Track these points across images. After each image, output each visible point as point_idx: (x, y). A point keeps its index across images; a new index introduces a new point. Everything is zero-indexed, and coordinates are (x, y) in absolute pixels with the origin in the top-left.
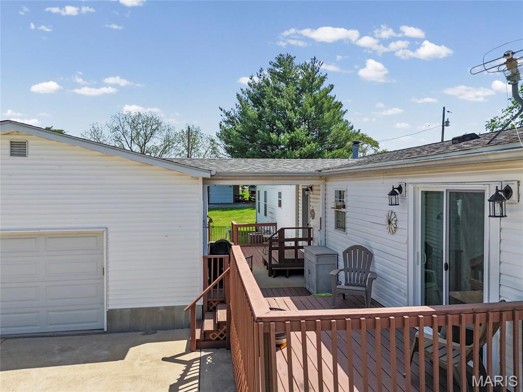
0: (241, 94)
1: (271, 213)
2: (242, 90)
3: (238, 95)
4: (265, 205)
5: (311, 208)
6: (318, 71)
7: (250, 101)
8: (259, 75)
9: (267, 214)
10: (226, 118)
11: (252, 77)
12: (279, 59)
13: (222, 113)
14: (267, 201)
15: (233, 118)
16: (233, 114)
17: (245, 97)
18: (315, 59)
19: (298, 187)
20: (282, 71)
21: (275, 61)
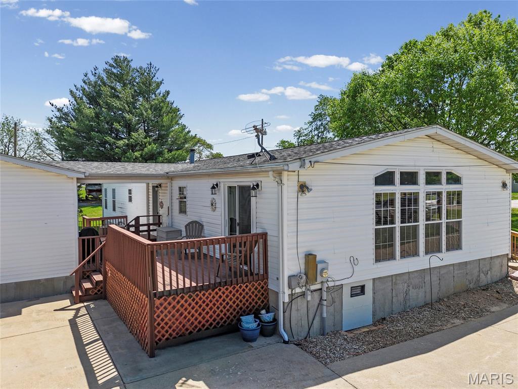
0: (74, 90)
1: (121, 208)
2: (75, 86)
3: (71, 92)
4: (114, 202)
5: (160, 200)
6: (154, 76)
7: (84, 98)
8: (94, 73)
9: (116, 209)
10: (58, 114)
11: (86, 74)
12: (116, 60)
13: (53, 108)
14: (116, 197)
15: (66, 114)
16: (65, 110)
17: (79, 94)
18: (151, 64)
19: (148, 184)
20: (119, 73)
21: (111, 62)
